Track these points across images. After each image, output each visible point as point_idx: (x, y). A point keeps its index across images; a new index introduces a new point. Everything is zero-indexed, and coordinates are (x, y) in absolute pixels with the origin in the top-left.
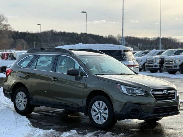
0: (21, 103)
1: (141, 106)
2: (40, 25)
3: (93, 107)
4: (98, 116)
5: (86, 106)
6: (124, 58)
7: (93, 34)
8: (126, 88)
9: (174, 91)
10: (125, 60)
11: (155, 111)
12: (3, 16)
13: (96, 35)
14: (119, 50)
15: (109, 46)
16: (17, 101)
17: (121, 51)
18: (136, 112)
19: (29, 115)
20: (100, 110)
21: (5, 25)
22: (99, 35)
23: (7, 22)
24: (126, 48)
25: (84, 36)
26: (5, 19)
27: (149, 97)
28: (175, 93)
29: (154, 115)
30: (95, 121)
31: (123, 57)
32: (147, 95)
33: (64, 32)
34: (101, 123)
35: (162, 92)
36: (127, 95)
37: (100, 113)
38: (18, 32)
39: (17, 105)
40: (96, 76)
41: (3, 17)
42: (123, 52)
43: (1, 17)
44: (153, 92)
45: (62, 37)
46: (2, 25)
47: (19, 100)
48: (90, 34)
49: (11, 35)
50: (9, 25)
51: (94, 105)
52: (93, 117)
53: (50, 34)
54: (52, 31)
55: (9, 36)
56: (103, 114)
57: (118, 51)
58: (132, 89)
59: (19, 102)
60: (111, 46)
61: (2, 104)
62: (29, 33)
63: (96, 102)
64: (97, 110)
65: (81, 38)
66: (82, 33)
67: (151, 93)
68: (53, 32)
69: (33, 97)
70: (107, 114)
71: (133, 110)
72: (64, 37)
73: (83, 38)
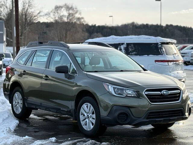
0: (18, 106)
1: (131, 109)
2: (112, 16)
3: (82, 110)
4: (86, 121)
5: (75, 109)
6: (161, 52)
7: (180, 26)
8: (113, 87)
9: (179, 91)
10: (162, 55)
11: (149, 116)
12: (76, 8)
13: (184, 27)
14: (156, 42)
15: (145, 38)
16: (14, 103)
17: (158, 43)
18: (125, 116)
19: (27, 119)
20: (88, 114)
21: (79, 19)
22: (188, 27)
23: (81, 15)
24: (165, 40)
25: (170, 28)
26: (79, 12)
27: (141, 98)
28: (180, 93)
29: (148, 120)
30: (83, 126)
31: (160, 50)
32: (139, 96)
33: (147, 25)
34: (89, 130)
35: (160, 93)
36: (115, 96)
37: (88, 118)
38: (95, 25)
39: (14, 108)
40: (85, 73)
41: (76, 10)
42: (160, 45)
43: (75, 9)
44: (147, 93)
45: (144, 30)
46: (76, 18)
47: (17, 101)
48: (177, 26)
49: (85, 29)
50: (82, 18)
51: (82, 108)
52: (81, 122)
53: (131, 27)
54: (133, 23)
55: (83, 31)
56: (91, 119)
57: (155, 44)
58: (121, 89)
59: (16, 104)
60: (147, 39)
61: (7, 106)
62: (107, 27)
63: (84, 104)
64: (86, 114)
65: (165, 30)
66: (167, 25)
67: (144, 93)
68: (135, 24)
69: (28, 99)
70: (94, 119)
71: (121, 114)
72: (147, 30)
73: (169, 30)
